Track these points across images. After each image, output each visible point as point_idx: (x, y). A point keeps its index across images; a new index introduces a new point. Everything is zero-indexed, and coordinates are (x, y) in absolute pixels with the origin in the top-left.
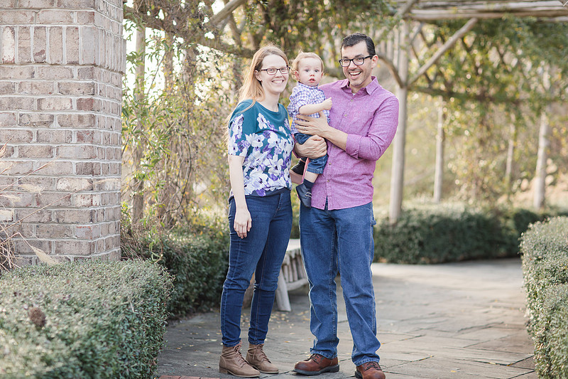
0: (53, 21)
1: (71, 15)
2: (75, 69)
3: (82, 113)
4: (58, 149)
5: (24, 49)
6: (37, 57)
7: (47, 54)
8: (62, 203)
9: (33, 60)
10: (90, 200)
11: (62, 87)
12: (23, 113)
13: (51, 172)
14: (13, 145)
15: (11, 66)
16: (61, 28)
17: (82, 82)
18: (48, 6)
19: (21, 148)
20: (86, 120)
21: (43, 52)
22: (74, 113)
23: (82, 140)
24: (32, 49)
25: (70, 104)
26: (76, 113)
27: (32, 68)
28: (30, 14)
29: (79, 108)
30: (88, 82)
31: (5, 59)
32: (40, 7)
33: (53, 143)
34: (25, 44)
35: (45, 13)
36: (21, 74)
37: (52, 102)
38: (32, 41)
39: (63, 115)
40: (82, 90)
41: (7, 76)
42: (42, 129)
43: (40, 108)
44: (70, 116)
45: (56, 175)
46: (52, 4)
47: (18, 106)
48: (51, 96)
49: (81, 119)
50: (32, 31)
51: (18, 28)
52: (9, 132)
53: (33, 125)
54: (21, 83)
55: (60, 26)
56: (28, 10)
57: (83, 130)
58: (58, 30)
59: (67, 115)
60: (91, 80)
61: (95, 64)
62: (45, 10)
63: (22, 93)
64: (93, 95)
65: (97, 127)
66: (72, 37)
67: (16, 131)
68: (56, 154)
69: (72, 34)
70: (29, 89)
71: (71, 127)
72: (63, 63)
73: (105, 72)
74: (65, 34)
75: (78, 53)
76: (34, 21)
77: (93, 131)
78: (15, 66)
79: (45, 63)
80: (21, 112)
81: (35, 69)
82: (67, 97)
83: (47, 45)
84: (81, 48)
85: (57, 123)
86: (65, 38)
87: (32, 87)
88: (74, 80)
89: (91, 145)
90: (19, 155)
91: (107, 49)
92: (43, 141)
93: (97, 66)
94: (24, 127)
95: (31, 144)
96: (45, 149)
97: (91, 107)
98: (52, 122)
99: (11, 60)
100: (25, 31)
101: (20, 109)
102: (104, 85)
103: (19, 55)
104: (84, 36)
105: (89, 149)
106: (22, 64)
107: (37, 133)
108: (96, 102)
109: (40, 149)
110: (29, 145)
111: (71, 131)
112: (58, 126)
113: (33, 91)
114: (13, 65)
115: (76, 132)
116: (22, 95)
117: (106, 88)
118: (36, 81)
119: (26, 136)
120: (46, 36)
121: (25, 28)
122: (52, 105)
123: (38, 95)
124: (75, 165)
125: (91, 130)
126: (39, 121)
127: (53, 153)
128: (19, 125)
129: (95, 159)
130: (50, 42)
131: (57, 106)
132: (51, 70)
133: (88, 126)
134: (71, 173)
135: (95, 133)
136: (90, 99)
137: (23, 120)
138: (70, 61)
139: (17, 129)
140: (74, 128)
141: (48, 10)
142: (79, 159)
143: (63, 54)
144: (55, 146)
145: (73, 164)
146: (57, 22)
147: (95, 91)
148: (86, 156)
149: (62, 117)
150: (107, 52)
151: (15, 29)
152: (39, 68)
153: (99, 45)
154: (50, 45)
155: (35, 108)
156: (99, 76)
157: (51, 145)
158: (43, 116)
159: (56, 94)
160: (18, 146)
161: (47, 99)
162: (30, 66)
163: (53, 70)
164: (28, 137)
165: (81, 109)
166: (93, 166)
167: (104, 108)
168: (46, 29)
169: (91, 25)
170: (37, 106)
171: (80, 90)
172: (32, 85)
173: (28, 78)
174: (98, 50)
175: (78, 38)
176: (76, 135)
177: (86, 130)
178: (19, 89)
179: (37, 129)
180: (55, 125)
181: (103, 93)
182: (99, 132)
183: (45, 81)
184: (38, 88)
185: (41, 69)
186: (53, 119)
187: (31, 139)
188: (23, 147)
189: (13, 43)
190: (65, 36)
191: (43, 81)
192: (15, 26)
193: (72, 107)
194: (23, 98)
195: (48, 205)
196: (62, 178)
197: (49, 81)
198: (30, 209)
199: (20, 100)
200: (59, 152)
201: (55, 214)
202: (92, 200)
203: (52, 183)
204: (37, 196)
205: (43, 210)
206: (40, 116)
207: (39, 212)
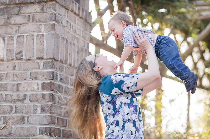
0: (29, 31)
1: (41, 27)
2: (41, 63)
3: (45, 92)
4: (28, 118)
5: (10, 51)
6: (18, 56)
7: (24, 53)
9: (15, 58)
11: (33, 75)
12: (7, 93)
13: (23, 134)
14: (0, 116)
15: (1, 63)
16: (33, 35)
17: (45, 71)
18: (26, 21)
19: (5, 118)
20: (47, 97)
21: (21, 52)
22: (40, 93)
23: (44, 111)
24: (15, 50)
25: (37, 86)
27: (15, 63)
28: (15, 28)
29: (43, 89)
30: (49, 71)
32: (21, 22)
33: (25, 114)
34: (10, 47)
35: (24, 26)
36: (7, 67)
37: (26, 85)
38: (15, 45)
39: (33, 94)
40: (45, 77)
42: (19, 104)
43: (18, 90)
44: (37, 95)
45: (26, 136)
46: (29, 20)
47: (5, 89)
48: (25, 81)
49: (43, 96)
50: (15, 38)
51: (7, 38)
53: (13, 101)
54: (7, 73)
55: (33, 34)
56: (14, 25)
57: (45, 104)
58: (31, 37)
59: (35, 94)
60: (51, 69)
61: (53, 59)
62: (24, 24)
63: (7, 80)
64: (52, 79)
65: (57, 103)
66: (40, 41)
67: (2, 106)
68: (27, 122)
69: (40, 39)
70: (12, 77)
71: (37, 102)
72: (34, 58)
73: (68, 67)
74: (36, 39)
75: (43, 51)
76: (17, 32)
77: (51, 105)
78: (4, 63)
79: (22, 59)
80: (6, 93)
81: (16, 63)
82: (36, 82)
83: (24, 47)
84: (45, 48)
85: (28, 99)
86: (36, 42)
87: (14, 76)
88: (41, 70)
89: (49, 115)
90: (4, 122)
91: (69, 52)
92: (19, 112)
93: (57, 60)
94: (7, 103)
95: (11, 115)
96: (20, 118)
97: (51, 88)
98: (25, 99)
99: (1, 59)
100: (11, 39)
101: (6, 91)
102: (67, 76)
103: (6, 55)
104: (47, 40)
105: (48, 118)
106: (8, 60)
107: (16, 107)
108: (56, 85)
109: (17, 118)
110: (10, 115)
111: (37, 105)
112: (29, 102)
113: (14, 78)
114: (3, 62)
115: (40, 106)
116: (7, 81)
117: (69, 79)
118: (17, 72)
119: (8, 109)
120: (23, 42)
121: (11, 37)
122: (26, 87)
123: (17, 81)
124: (39, 129)
125: (50, 104)
126: (17, 99)
127: (25, 121)
128: (4, 102)
129: (54, 125)
130: (26, 45)
131: (29, 88)
132: (26, 64)
133: (48, 101)
134: (36, 135)
135: (54, 107)
136: (50, 82)
137: (7, 98)
138: (38, 57)
139: (3, 104)
140: (39, 103)
141: (26, 24)
142: (41, 125)
143: (34, 53)
144: (26, 116)
145: (37, 128)
146: (31, 32)
147: (55, 78)
148: (46, 123)
149: (31, 96)
150: (70, 54)
151: (5, 38)
152: (19, 63)
153: (59, 46)
154: (26, 47)
155: (15, 90)
156: (60, 69)
157: (24, 115)
158: (20, 95)
159: (29, 80)
160: (3, 116)
161: (23, 83)
162: (13, 62)
163: (27, 64)
164: (9, 109)
165: (44, 90)
166: (50, 130)
167: (66, 92)
168: (24, 37)
169: (53, 32)
170: (16, 88)
171: (44, 77)
172: (14, 74)
173: (11, 70)
174: (58, 49)
175: (44, 42)
176: (40, 107)
177: (47, 104)
178: (6, 77)
179: (15, 104)
180: (27, 101)
181: (65, 81)
182: (59, 107)
183: (22, 71)
184: (17, 76)
185: (20, 64)
186: (26, 97)
187: (11, 111)
188: (6, 116)
189: (3, 47)
190: (36, 41)
191: (21, 71)
192: (6, 36)
193: (38, 88)
194: (8, 83)
196: (30, 138)
197: (24, 71)
199: (6, 85)
200: (29, 120)
206: (18, 95)
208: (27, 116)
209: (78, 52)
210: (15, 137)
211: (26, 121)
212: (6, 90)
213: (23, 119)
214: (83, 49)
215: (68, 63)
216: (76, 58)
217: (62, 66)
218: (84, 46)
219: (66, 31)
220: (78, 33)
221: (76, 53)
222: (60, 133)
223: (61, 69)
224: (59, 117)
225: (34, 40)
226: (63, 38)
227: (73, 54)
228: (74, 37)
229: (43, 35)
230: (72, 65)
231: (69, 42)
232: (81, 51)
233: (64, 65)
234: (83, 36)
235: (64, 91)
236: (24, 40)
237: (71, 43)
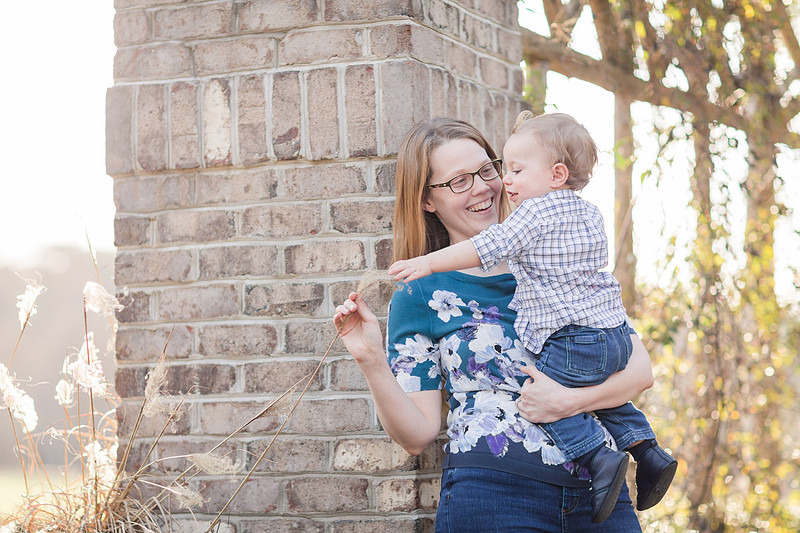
0: (317, 56)
1: (358, 38)
2: (370, 169)
4: (334, 369)
5: (251, 130)
6: (282, 147)
7: (304, 137)
8: (347, 500)
9: (271, 154)
10: (411, 496)
11: (342, 216)
12: (253, 283)
13: (320, 426)
14: (233, 363)
15: (224, 173)
16: (332, 71)
17: (386, 198)
18: (304, 20)
19: (251, 369)
21: (293, 133)
24: (270, 126)
25: (360, 255)
26: (373, 277)
27: (272, 173)
28: (265, 45)
29: (382, 263)
31: (211, 157)
32: (284, 24)
33: (323, 354)
34: (253, 117)
35: (297, 38)
36: (247, 189)
37: (318, 252)
38: (269, 109)
39: (345, 283)
40: (387, 220)
41: (216, 198)
42: (298, 320)
43: (290, 270)
45: (331, 434)
46: (312, 15)
47: (243, 267)
48: (316, 238)
49: (385, 291)
50: (268, 83)
51: (237, 81)
52: (224, 331)
53: (276, 310)
54: (248, 210)
55: (331, 66)
56: (259, 35)
58: (326, 77)
59: (354, 283)
62: (297, 31)
63: (250, 236)
66: (360, 91)
67: (238, 327)
68: (332, 381)
69: (360, 83)
70: (267, 226)
72: (341, 155)
74: (343, 84)
75: (375, 129)
76: (274, 59)
78: (232, 173)
79: (299, 159)
80: (250, 281)
81: (277, 175)
82: (353, 239)
83: (302, 115)
84: (380, 115)
85: (331, 303)
86: (344, 94)
87: (272, 220)
88: (369, 196)
90: (248, 387)
92: (299, 350)
94: (256, 317)
95: (273, 359)
96: (304, 370)
98: (319, 302)
99: (223, 158)
100: (252, 86)
101: (247, 276)
103: (240, 144)
104: (386, 86)
106: (248, 165)
107: (287, 331)
109: (294, 370)
110: (269, 360)
113: (275, 229)
114: (229, 169)
116: (250, 240)
118: (282, 204)
119: (261, 339)
120: (299, 94)
121: (253, 78)
122: (319, 259)
123: (286, 237)
126: (290, 300)
127: (324, 379)
128: (245, 313)
130: (309, 106)
131: (331, 261)
132: (315, 176)
134: (367, 426)
137: (254, 301)
138: (356, 149)
139: (242, 323)
141: (305, 30)
143: (341, 135)
144: (328, 362)
146: (326, 57)
149: (341, 290)
151: (230, 84)
152: (287, 172)
153: (429, 106)
154: (310, 113)
155: (279, 270)
157: (317, 358)
158: (299, 289)
159: (327, 234)
160: (244, 363)
161: (306, 245)
162: (267, 168)
163: (318, 174)
164: (265, 341)
168: (300, 77)
169: (403, 57)
170: (284, 265)
171: (382, 220)
172: (272, 214)
173: (262, 199)
175: (374, 93)
178: (244, 226)
179: (286, 322)
180: (326, 310)
183: (300, 203)
184: (286, 222)
185: (291, 175)
186: (322, 295)
187: (273, 346)
188: (256, 365)
189: (227, 116)
190: (344, 91)
191: (295, 203)
192: (232, 75)
193: (364, 262)
194: (253, 248)
195: (314, 507)
196: (346, 440)
197: (310, 202)
198: (274, 518)
199: (247, 253)
200: (338, 376)
201: (333, 529)
202: (417, 493)
203: (323, 452)
204: (289, 486)
205: (305, 520)
206: (291, 289)
207: (295, 525)
208: (329, 360)
210: (293, 437)
211: (330, 379)
212: (249, 273)
214: (502, 98)
218: (506, 87)
219: (446, 41)
220: (482, 41)
221: (483, 120)
225: (339, 87)
226: (440, 71)
228: (470, 61)
229: (369, 68)
231: (457, 83)
232: (498, 106)
234: (499, 49)
236: (302, 90)
237: (465, 86)
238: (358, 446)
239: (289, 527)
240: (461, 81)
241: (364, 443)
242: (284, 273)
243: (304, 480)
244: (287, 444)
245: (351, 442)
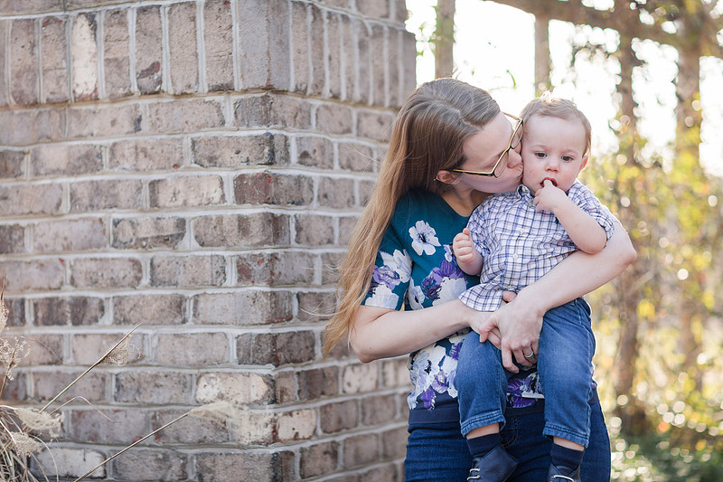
2: (228, 103)
3: (248, 210)
4: (196, 302)
5: (116, 64)
6: (145, 81)
7: (165, 71)
8: (208, 433)
9: (135, 89)
10: (269, 430)
11: (203, 151)
12: (119, 216)
13: (183, 359)
14: (102, 295)
15: (92, 107)
16: (192, 5)
17: (244, 133)
19: (119, 301)
20: (255, 228)
21: (155, 67)
22: (230, 212)
23: (249, 277)
24: (133, 61)
25: (219, 190)
26: (232, 211)
27: (136, 107)
29: (241, 199)
30: (255, 133)
31: (79, 91)
33: (186, 288)
34: (117, 52)
36: (113, 123)
37: (181, 187)
38: (133, 44)
39: (206, 218)
40: (244, 155)
41: (85, 132)
42: (162, 254)
43: (154, 203)
44: (220, 219)
45: (193, 366)
47: (110, 201)
48: (178, 173)
49: (243, 225)
50: (131, 17)
51: (103, 16)
52: (93, 263)
53: (140, 244)
54: (114, 144)
57: (249, 252)
58: (186, 11)
59: (214, 218)
60: (265, 127)
61: (269, 88)
63: (116, 169)
64: (269, 164)
65: (293, 242)
66: (218, 25)
67: (106, 260)
68: (194, 315)
69: (218, 17)
70: (132, 160)
71: (222, 247)
72: (200, 90)
73: (327, 108)
74: (202, 18)
75: (232, 63)
77: (272, 255)
78: (100, 107)
79: (161, 94)
80: (117, 214)
81: (141, 109)
82: (212, 173)
83: (164, 50)
84: (237, 50)
85: (193, 237)
86: (203, 29)
87: (137, 154)
88: (227, 130)
89: (268, 289)
90: (115, 319)
91: (327, 52)
92: (163, 283)
93: (284, 91)
94: (123, 250)
95: (139, 292)
96: (168, 303)
97: (267, 194)
98: (181, 236)
99: (90, 93)
100: (117, 21)
101: (115, 209)
102: (324, 139)
103: (106, 78)
104: (242, 20)
105: (265, 301)
106: (114, 99)
107: (151, 264)
108: (285, 181)
109: (158, 303)
110: (135, 293)
111: (223, 257)
112: (195, 244)
113: (139, 163)
114: (97, 104)
115: (235, 259)
116: (117, 173)
117: (336, 146)
118: (146, 138)
119: (127, 272)
120: (161, 29)
121: (118, 12)
122: (182, 194)
123: (150, 171)
124: (235, 341)
125: (268, 251)
126: (154, 234)
127: (187, 313)
128: (113, 246)
129: (288, 323)
130: (170, 40)
131: (192, 196)
132: (177, 110)
133: (262, 243)
134: (226, 360)
135: (283, 259)
136: (264, 175)
137: (121, 234)
138: (214, 84)
139: (110, 255)
140: (229, 248)
142: (243, 325)
143: (200, 69)
144: (190, 296)
145: (230, 337)
147: (278, 156)
148: (258, 318)
149: (202, 224)
150: (330, 59)
151: (97, 19)
152: (151, 106)
153: (288, 41)
154: (171, 48)
155: (144, 205)
156: (298, 118)
157: (181, 292)
158: (163, 223)
159: (188, 168)
160: (111, 295)
161: (169, 179)
162: (132, 102)
163: (180, 108)
164: (132, 274)
165: (244, 202)
166: (274, 344)
167: (326, 196)
168: (161, 11)
170: (148, 198)
171: (240, 155)
172: (136, 148)
173: (127, 133)
174: (283, 51)
175: (231, 27)
176: (234, 265)
177: (257, 252)
178: (111, 160)
179: (150, 255)
180: (188, 244)
181: (319, 159)
182: (302, 255)
183: (164, 137)
184: (150, 156)
185: (154, 109)
186: (184, 229)
187: (138, 279)
188: (123, 298)
189: (93, 51)
190: (203, 25)
191: (159, 137)
192: (99, 9)
193: (223, 196)
194: (120, 181)
195: (178, 439)
196: (207, 373)
197: (172, 137)
198: (141, 449)
199: (114, 186)
200: (199, 310)
201: (195, 461)
202: (274, 427)
203: (185, 384)
204: (154, 417)
205: (169, 451)
206: (155, 223)
207: (160, 456)
208: (190, 294)
209: (362, 45)
210: (158, 369)
211: (192, 313)
212: (116, 206)
213: (179, 305)
214: (381, 28)
215: (326, 92)
216: (357, 67)
217: (304, 108)
218: (387, 16)
221: (357, 50)
222: (313, 346)
223: (301, 118)
224: (305, 291)
225: (198, 21)
226: (303, 4)
227: (343, 56)
229: (227, 2)
230: (343, 97)
231: (325, 15)
232: (375, 36)
233: (310, 101)
235: (316, 194)
236: (163, 25)
237: (334, 18)
238: (219, 379)
239: (154, 458)
240: (329, 13)
241: (224, 376)
242: (148, 206)
243: (169, 412)
244: (152, 376)
245: (212, 375)
